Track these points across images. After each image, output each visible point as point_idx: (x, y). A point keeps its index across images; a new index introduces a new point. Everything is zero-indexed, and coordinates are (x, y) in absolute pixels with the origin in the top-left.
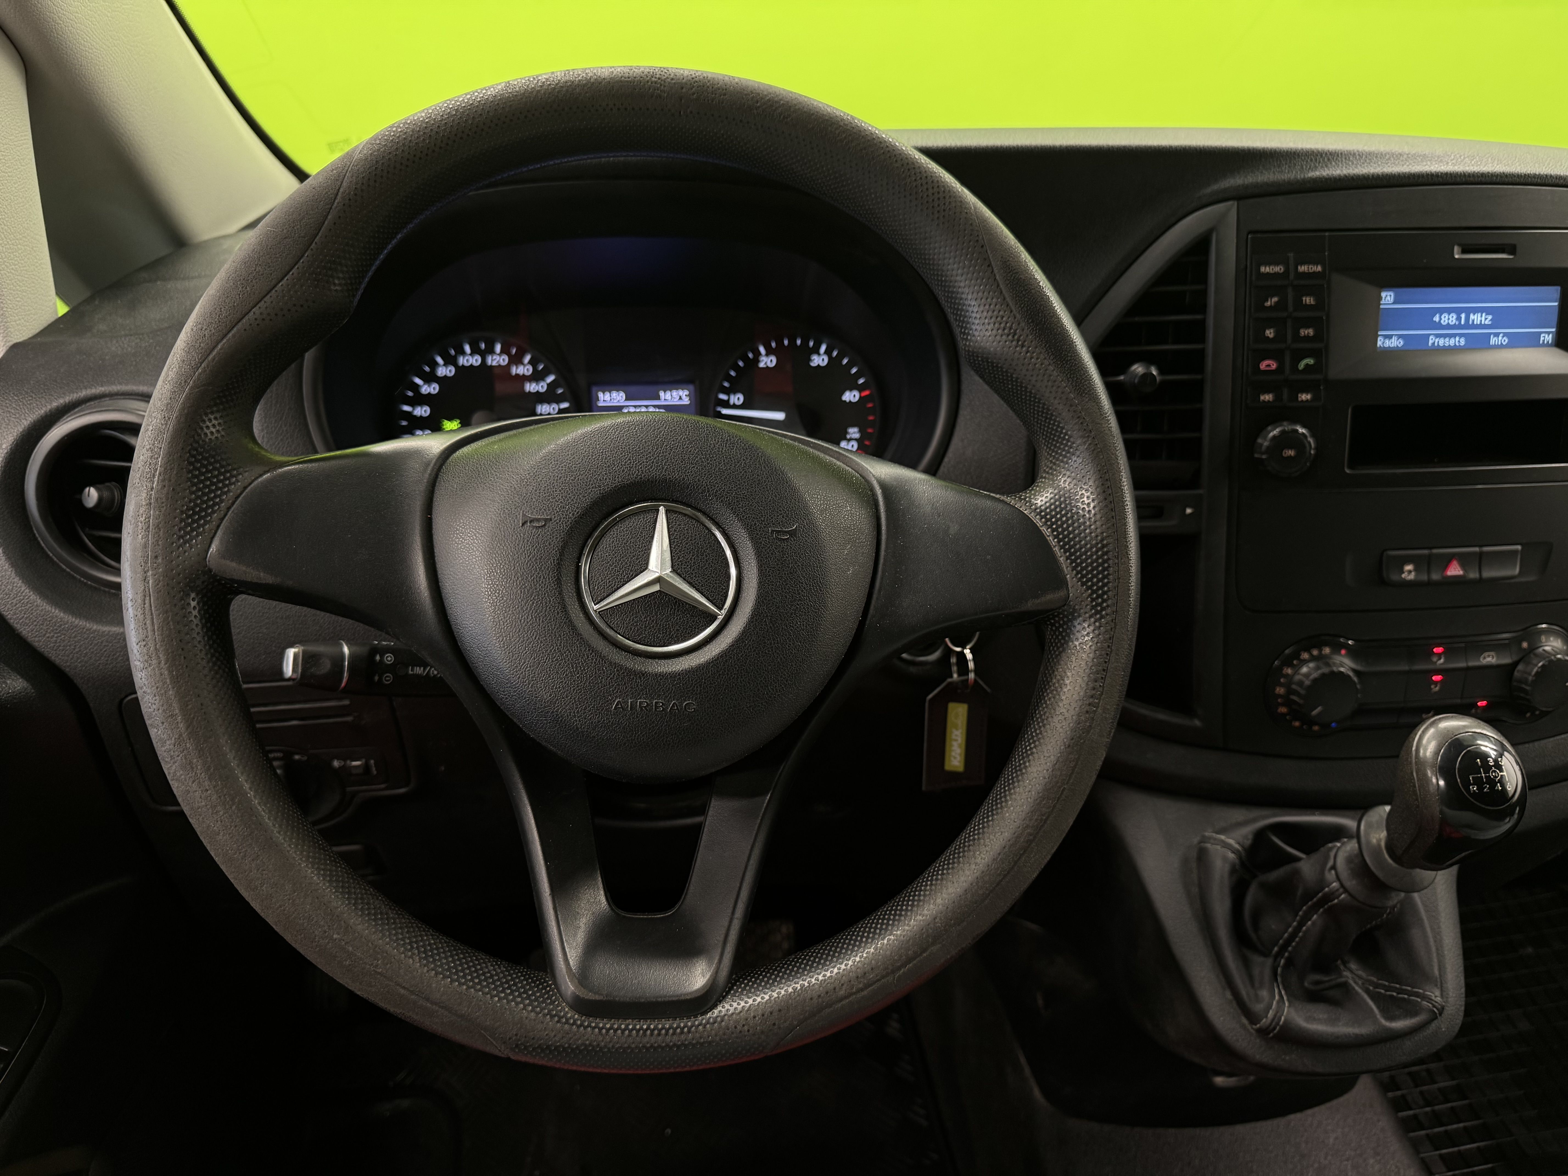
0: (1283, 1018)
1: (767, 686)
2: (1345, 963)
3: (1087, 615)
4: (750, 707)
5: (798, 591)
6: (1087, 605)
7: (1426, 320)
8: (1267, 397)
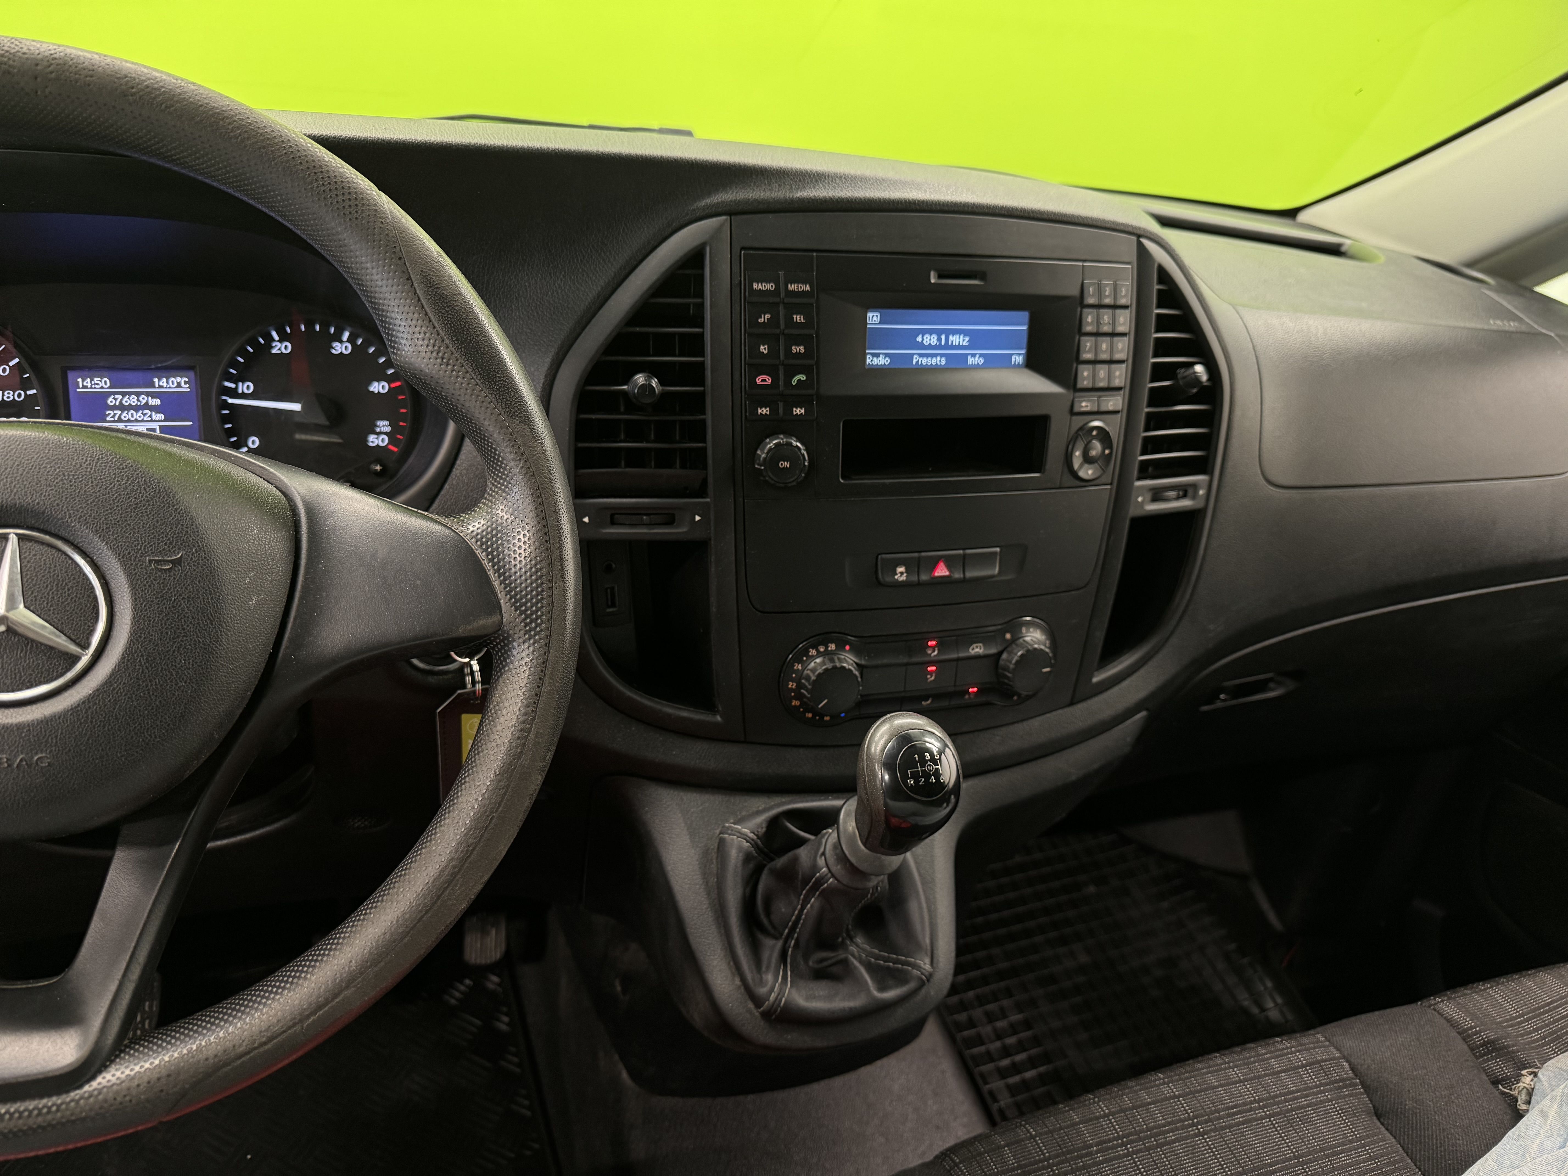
0: (784, 1000)
1: (144, 733)
2: (851, 939)
3: (521, 640)
4: (122, 756)
5: (182, 626)
6: (520, 630)
7: (909, 340)
8: (765, 411)
